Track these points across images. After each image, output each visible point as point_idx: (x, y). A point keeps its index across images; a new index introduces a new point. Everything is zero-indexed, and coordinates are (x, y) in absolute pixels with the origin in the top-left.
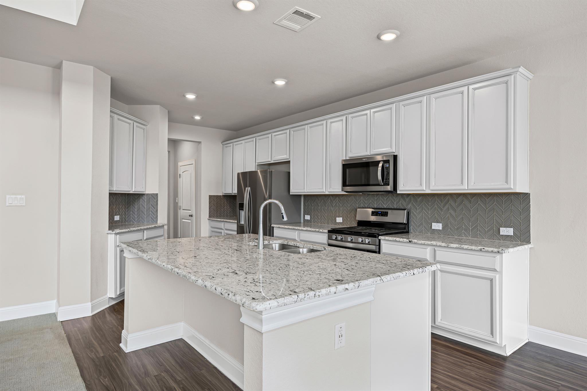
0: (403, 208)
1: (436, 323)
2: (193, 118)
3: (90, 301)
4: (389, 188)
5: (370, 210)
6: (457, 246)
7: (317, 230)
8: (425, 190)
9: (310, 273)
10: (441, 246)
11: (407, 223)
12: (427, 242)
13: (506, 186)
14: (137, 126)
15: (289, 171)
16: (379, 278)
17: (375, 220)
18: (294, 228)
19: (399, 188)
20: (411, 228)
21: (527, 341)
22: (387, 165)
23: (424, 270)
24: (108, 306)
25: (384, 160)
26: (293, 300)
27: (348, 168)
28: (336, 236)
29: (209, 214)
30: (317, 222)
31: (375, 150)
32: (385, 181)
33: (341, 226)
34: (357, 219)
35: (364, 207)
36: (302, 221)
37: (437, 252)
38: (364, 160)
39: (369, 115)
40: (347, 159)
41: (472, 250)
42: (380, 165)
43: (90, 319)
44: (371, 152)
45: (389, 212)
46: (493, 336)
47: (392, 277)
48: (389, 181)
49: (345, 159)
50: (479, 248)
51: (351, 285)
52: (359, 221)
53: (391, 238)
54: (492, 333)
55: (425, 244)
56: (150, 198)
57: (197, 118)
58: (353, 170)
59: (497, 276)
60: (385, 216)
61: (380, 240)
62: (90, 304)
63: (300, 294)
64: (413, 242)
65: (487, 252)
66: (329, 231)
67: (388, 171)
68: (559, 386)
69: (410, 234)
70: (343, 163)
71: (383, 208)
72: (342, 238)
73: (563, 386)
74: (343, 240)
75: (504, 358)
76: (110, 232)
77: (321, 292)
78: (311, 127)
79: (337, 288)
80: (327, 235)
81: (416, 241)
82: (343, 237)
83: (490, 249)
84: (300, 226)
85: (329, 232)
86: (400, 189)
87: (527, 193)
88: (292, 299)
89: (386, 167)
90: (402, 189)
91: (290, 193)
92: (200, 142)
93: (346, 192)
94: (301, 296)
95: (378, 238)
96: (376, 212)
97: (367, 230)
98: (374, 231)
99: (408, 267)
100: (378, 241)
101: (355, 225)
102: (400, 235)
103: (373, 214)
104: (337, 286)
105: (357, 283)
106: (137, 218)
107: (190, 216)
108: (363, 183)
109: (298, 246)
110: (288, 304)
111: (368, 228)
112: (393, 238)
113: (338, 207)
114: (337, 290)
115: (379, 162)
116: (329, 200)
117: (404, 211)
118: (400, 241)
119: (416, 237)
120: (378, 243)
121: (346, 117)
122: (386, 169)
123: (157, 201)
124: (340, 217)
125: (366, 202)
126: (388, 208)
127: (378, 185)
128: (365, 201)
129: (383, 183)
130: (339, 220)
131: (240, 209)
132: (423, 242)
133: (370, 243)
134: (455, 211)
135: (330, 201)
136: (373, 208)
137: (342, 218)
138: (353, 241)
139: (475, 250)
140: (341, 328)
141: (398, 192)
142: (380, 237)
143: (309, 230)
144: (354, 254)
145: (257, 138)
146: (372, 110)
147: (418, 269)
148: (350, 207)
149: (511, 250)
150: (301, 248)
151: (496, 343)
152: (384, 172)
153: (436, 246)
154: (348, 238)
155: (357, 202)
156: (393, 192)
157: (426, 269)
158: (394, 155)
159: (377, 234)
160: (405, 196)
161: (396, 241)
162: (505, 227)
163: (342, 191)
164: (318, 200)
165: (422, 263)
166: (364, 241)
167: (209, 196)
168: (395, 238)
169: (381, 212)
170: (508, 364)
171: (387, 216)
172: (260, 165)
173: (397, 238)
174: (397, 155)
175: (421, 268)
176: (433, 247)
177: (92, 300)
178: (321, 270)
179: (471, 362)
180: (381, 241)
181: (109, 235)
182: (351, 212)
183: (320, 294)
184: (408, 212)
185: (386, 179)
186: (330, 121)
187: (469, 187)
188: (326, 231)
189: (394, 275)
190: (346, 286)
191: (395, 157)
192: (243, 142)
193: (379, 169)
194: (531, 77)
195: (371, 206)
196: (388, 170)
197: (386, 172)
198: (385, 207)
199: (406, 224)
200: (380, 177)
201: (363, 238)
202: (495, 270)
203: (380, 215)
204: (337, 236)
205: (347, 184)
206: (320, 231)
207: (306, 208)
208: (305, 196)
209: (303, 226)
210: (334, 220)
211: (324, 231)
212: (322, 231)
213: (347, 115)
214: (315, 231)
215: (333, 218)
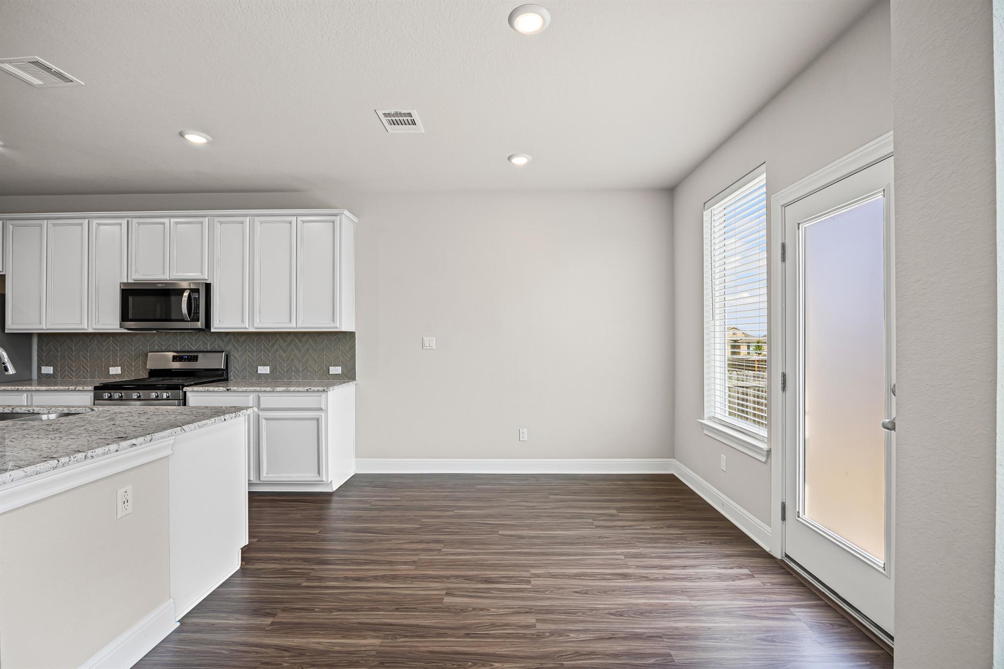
0: (219, 350)
1: (261, 479)
4: (200, 325)
5: (171, 354)
6: (284, 388)
7: (71, 387)
8: (248, 327)
9: (73, 437)
10: (266, 391)
11: (225, 368)
12: (249, 388)
13: (333, 325)
16: (179, 428)
17: (178, 367)
18: (18, 389)
19: (213, 325)
20: (231, 375)
21: (354, 474)
22: (195, 295)
23: (238, 415)
25: (191, 288)
26: (51, 466)
27: (131, 295)
28: (111, 394)
30: (69, 376)
31: (177, 274)
32: (192, 315)
33: (118, 380)
34: (147, 367)
35: (160, 350)
36: (35, 375)
37: (262, 398)
38: (160, 285)
39: (167, 225)
40: (129, 281)
41: (298, 391)
42: (186, 294)
44: (171, 276)
45: (200, 355)
46: (319, 475)
47: (196, 425)
48: (199, 316)
49: (126, 281)
50: (306, 388)
51: (141, 439)
52: (151, 370)
53: (201, 388)
54: (319, 473)
55: (247, 390)
58: (140, 299)
59: (323, 415)
60: (193, 361)
61: (185, 393)
63: (62, 458)
64: (232, 390)
65: (314, 391)
66: (95, 387)
67: (197, 303)
68: (372, 502)
69: (229, 381)
70: (122, 288)
71: (190, 350)
72: (122, 396)
73: (375, 500)
74: (124, 398)
75: (330, 494)
77: (95, 452)
78: (55, 225)
79: (119, 445)
80: (92, 394)
81: (235, 388)
82: (123, 394)
83: (316, 389)
84: (31, 385)
85: (97, 388)
86: (215, 326)
87: (353, 332)
88: (48, 465)
89: (194, 298)
90: (217, 325)
91: (4, 331)
93: (128, 329)
94: (63, 460)
95: (182, 389)
96: (179, 356)
97: (166, 381)
98: (175, 381)
99: (219, 414)
100: (183, 394)
101: (146, 376)
102: (215, 384)
103: (175, 359)
104: (120, 443)
105: (149, 437)
108: (158, 317)
109: (37, 412)
110: (43, 472)
111: (166, 378)
112: (204, 388)
113: (113, 351)
114: (119, 447)
115: (183, 290)
116: (94, 342)
117: (221, 354)
118: (214, 391)
119: (237, 384)
120: (183, 396)
121: (128, 221)
122: (194, 300)
124: (117, 366)
125: (163, 343)
126: (198, 350)
127: (183, 320)
128: (161, 342)
129: (190, 317)
130: (115, 370)
132: (244, 389)
133: (170, 398)
134: (284, 351)
135: (96, 342)
136: (174, 352)
137: (120, 367)
138: (142, 398)
139: (301, 391)
140: (126, 492)
141: (212, 330)
142: (185, 389)
143: (52, 389)
144: (143, 410)
146: (173, 220)
147: (231, 414)
148: (134, 351)
149: (336, 388)
150: (45, 414)
151: (324, 481)
152: (192, 304)
153: (261, 391)
154: (132, 395)
155: (148, 344)
156: (205, 330)
157: (241, 413)
158: (206, 283)
159: (181, 385)
160: (223, 335)
161: (208, 391)
162: (335, 366)
163: (120, 327)
164: (71, 341)
165: (236, 409)
166: (159, 397)
168: (207, 388)
169: (188, 356)
170: (335, 498)
171: (197, 361)
173: (211, 388)
174: (210, 284)
175: (234, 413)
176: (257, 394)
178: (90, 432)
179: (296, 507)
180: (188, 394)
182: (137, 358)
183: (94, 454)
184: (227, 355)
185: (194, 313)
186: (95, 221)
187: (298, 326)
188: (91, 388)
189: (199, 423)
190: (134, 441)
191: (208, 287)
193: (183, 299)
194: (356, 221)
195: (172, 348)
196: (197, 301)
197: (194, 304)
198: (194, 349)
199: (224, 370)
200: (184, 309)
201: (159, 392)
202: (321, 409)
203: (186, 360)
204: (112, 394)
205: (130, 317)
206: (78, 388)
207: (44, 355)
208: (41, 336)
209: (40, 383)
210: (105, 371)
211: (86, 388)
212: (81, 388)
213: (128, 219)
214: (68, 390)
215: (103, 369)
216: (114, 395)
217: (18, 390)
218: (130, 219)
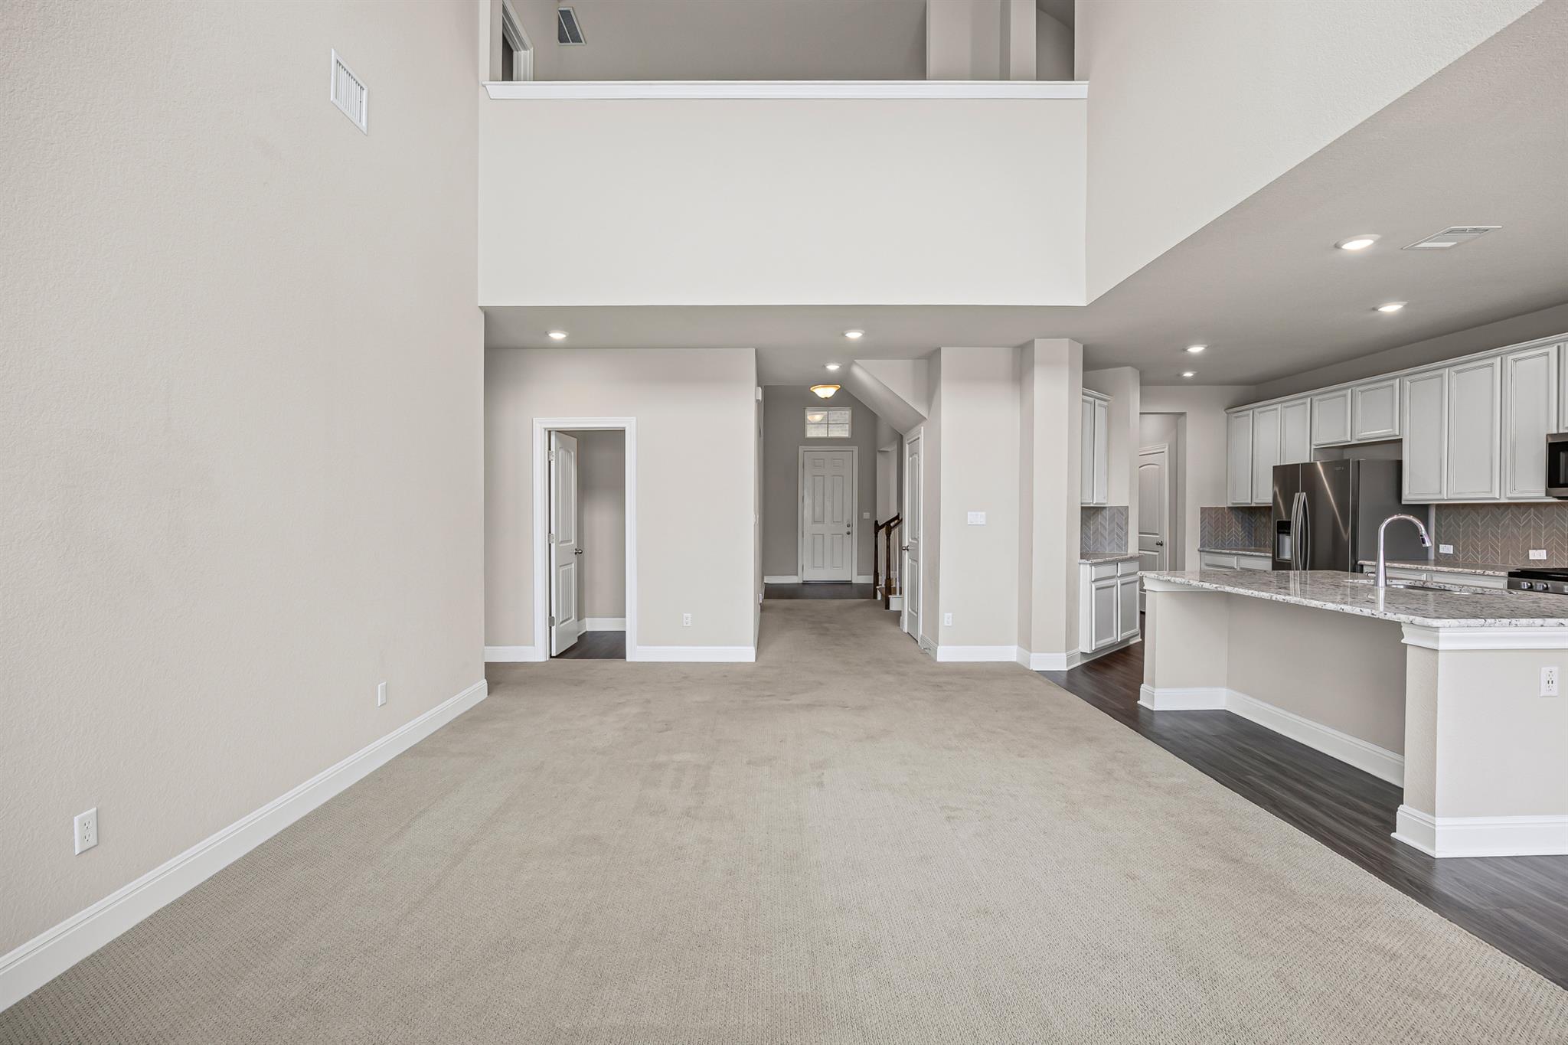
2: (1179, 375)
3: (1064, 650)
7: (1478, 571)
14: (1100, 405)
15: (1399, 459)
24: (1079, 664)
26: (1479, 624)
27: (1563, 451)
28: (1531, 584)
29: (1201, 541)
30: (1473, 558)
33: (1542, 566)
36: (1432, 555)
40: (1561, 431)
43: (1065, 676)
49: (1555, 431)
56: (1114, 514)
57: (1188, 374)
62: (1065, 654)
70: (1550, 441)
72: (1547, 588)
74: (1550, 590)
76: (1083, 561)
77: (1520, 622)
78: (1458, 372)
80: (1505, 580)
82: (1549, 585)
84: (1427, 565)
85: (1511, 574)
88: (1477, 623)
91: (1401, 502)
92: (1183, 414)
93: (1559, 498)
94: (1490, 621)
104: (1546, 619)
106: (1093, 544)
107: (1157, 544)
113: (1534, 528)
114: (1545, 623)
116: (1508, 514)
121: (1559, 347)
123: (1127, 518)
124: (1541, 549)
130: (1538, 554)
131: (1279, 533)
137: (1545, 551)
140: (1550, 672)
143: (1456, 571)
145: (1315, 399)
163: (1546, 495)
164: (1478, 513)
167: (1201, 508)
172: (1323, 450)
177: (1066, 651)
181: (1081, 566)
186: (1510, 357)
188: (1504, 574)
192: (1279, 406)
204: (1533, 584)
205: (1562, 481)
206: (1487, 573)
207: (1443, 531)
208: (1439, 507)
209: (1437, 563)
210: (1523, 555)
211: (1497, 573)
212: (1491, 573)
213: (1559, 344)
214: (1475, 574)
215: (1520, 551)
216: (1536, 585)
217: (1417, 569)
218: (1561, 344)
